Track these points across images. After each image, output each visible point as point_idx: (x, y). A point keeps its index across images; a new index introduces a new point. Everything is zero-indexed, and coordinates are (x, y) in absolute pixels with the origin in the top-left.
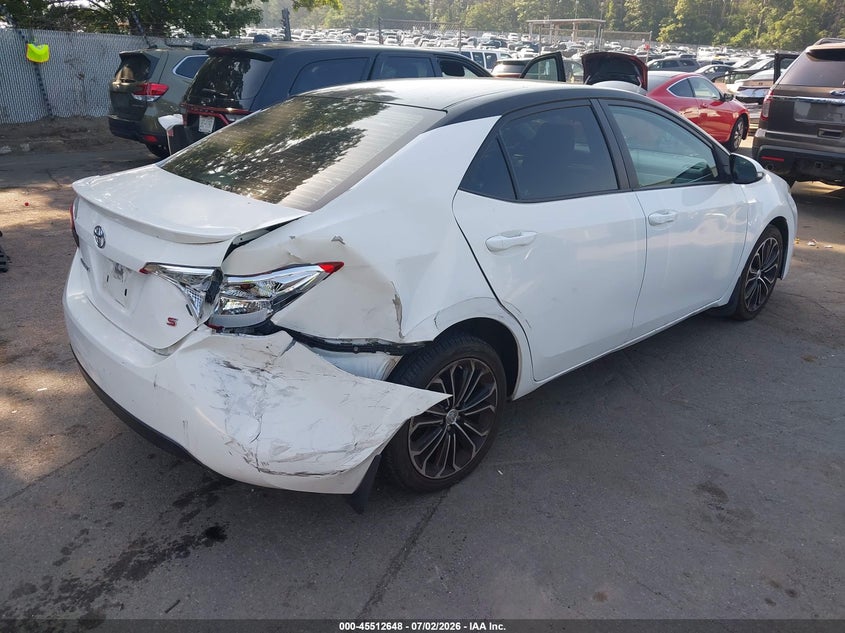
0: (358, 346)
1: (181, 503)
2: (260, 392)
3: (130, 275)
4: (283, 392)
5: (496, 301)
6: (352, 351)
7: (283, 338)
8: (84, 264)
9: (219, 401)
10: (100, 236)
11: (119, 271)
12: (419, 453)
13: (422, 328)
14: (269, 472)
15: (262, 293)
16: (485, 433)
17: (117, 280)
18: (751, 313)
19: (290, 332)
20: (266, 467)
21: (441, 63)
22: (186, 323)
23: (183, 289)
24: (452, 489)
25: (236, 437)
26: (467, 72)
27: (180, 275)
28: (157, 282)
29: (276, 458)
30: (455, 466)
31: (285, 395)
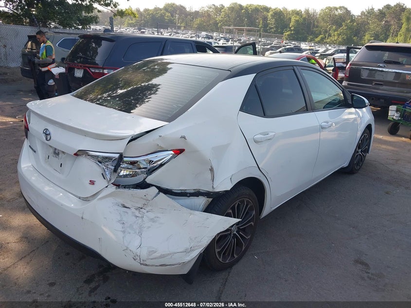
0: (189, 193)
1: (88, 281)
2: (140, 220)
3: (64, 156)
4: (153, 220)
5: (258, 169)
6: (186, 196)
7: (154, 190)
8: (31, 148)
9: (119, 227)
10: (47, 134)
11: (56, 153)
12: (219, 250)
13: (224, 183)
14: (146, 265)
15: (142, 166)
16: (249, 237)
17: (55, 158)
18: (357, 170)
19: (157, 187)
20: (145, 262)
21: (196, 46)
22: (101, 183)
23: (100, 164)
24: (233, 268)
25: (129, 247)
26: (208, 51)
27: (98, 157)
28: (84, 161)
29: (150, 257)
30: (235, 255)
31: (154, 222)
